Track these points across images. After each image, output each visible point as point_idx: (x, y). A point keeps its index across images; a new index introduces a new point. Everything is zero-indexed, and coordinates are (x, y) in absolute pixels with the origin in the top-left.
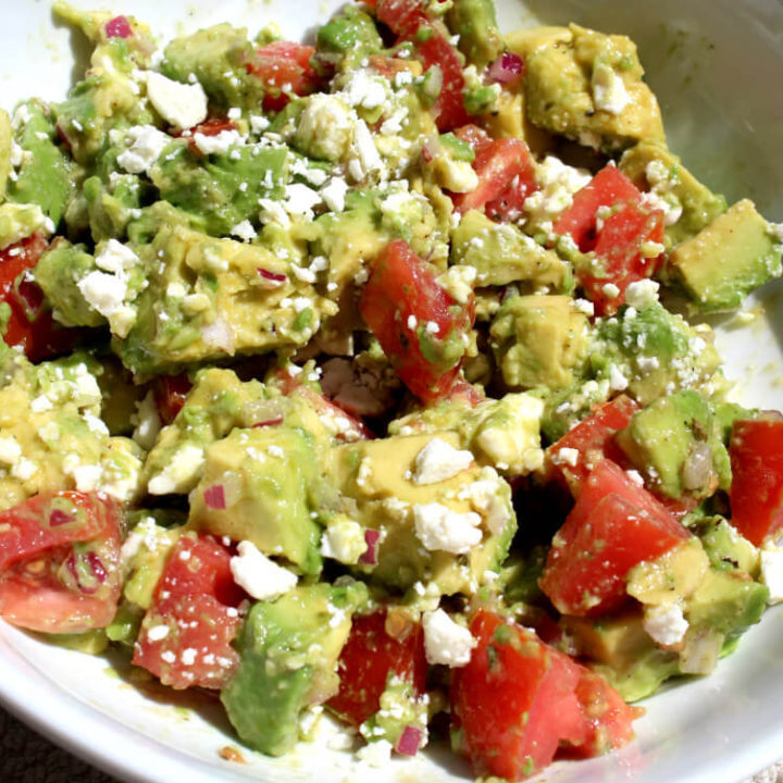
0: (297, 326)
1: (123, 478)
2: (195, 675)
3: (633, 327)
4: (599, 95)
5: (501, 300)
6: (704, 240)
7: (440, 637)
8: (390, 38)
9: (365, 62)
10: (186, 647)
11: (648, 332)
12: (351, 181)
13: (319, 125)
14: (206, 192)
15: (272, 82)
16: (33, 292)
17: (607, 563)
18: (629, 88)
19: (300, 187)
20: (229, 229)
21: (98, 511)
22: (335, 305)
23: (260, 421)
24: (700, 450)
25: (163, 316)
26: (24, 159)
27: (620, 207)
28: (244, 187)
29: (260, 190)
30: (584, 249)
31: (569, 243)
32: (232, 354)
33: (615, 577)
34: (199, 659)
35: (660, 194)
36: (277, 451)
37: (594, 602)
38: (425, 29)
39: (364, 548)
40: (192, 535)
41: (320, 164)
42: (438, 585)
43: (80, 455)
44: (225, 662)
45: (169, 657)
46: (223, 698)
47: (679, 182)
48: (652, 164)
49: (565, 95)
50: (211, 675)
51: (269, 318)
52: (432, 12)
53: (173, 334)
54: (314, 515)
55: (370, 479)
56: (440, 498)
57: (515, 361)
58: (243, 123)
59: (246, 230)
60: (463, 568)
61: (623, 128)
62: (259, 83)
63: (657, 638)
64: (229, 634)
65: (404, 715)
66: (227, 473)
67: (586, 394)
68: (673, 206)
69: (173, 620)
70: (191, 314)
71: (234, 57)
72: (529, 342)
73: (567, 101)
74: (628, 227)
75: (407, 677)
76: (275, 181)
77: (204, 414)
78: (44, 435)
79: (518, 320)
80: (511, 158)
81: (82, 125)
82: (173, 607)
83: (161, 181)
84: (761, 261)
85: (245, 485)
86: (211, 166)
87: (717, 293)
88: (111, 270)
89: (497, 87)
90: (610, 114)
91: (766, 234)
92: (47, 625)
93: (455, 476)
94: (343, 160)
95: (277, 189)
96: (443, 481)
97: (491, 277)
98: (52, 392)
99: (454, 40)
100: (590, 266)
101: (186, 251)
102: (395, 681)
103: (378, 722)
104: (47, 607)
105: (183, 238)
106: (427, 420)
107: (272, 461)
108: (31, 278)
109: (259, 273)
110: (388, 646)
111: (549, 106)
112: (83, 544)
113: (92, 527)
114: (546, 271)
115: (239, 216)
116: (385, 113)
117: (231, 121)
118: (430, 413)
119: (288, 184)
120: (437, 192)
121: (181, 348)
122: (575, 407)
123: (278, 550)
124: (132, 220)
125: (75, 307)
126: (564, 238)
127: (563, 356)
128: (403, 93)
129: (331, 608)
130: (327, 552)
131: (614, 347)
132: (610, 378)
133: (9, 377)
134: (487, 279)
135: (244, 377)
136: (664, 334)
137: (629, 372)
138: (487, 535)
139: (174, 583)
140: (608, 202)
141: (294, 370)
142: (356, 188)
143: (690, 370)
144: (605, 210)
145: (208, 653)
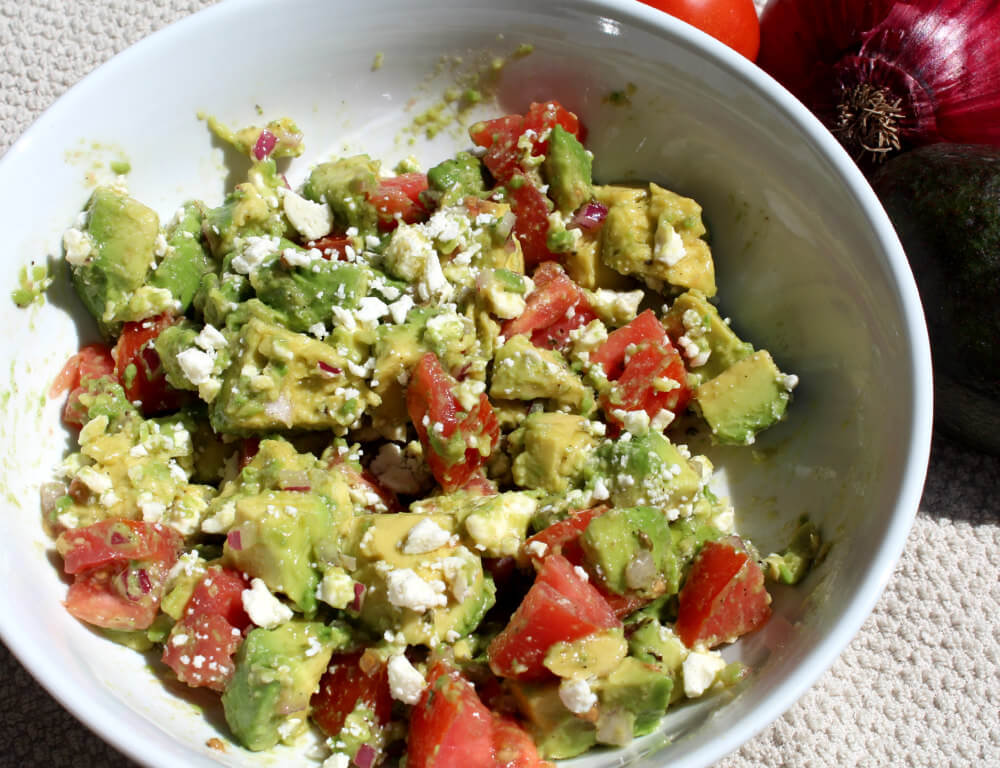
0: (343, 412)
1: (186, 516)
2: (202, 677)
3: (621, 448)
4: (657, 250)
5: (527, 413)
6: (721, 381)
7: (396, 677)
8: (489, 183)
9: (461, 201)
10: (198, 654)
11: (631, 454)
12: (418, 300)
13: (399, 252)
14: (290, 296)
15: (384, 209)
16: (152, 357)
17: (530, 638)
18: (687, 244)
19: (375, 299)
20: (307, 328)
21: (151, 539)
22: (379, 398)
23: (289, 486)
24: (642, 557)
25: (235, 390)
26: (167, 252)
27: (644, 346)
28: (320, 295)
29: (334, 300)
30: (611, 378)
31: (599, 372)
32: (290, 427)
33: (538, 651)
34: (206, 664)
35: (693, 338)
36: (292, 510)
37: (521, 669)
38: (517, 178)
39: (351, 597)
40: (218, 568)
41: (397, 283)
42: (405, 636)
43: (154, 494)
44: (224, 670)
45: (185, 660)
46: (223, 699)
47: (710, 330)
48: (688, 312)
49: (629, 245)
50: (213, 679)
51: (323, 402)
52: (526, 164)
53: (240, 405)
54: (314, 565)
55: (370, 544)
56: (416, 567)
57: (521, 465)
58: (359, 241)
59: (320, 330)
60: (426, 624)
61: (674, 278)
62: (372, 209)
63: (569, 707)
64: (230, 648)
65: (361, 734)
66: (247, 522)
67: (569, 500)
68: (702, 349)
69: (192, 632)
70: (256, 391)
71: (354, 187)
72: (533, 451)
73: (629, 250)
74: (648, 363)
75: (370, 705)
76: (347, 293)
77: (256, 475)
78: (132, 474)
79: (528, 432)
80: (557, 294)
81: (220, 230)
82: (195, 621)
83: (257, 284)
84: (767, 405)
85: (258, 533)
86: (296, 276)
87: (728, 427)
88: (204, 348)
89: (577, 233)
90: (666, 266)
91: (775, 382)
92: (99, 620)
93: (436, 551)
94: (416, 282)
95: (348, 299)
96: (425, 553)
97: (515, 392)
98: (148, 442)
99: (544, 189)
100: (610, 393)
101: (261, 340)
102: (361, 707)
103: (341, 737)
104: (103, 607)
105: (259, 330)
106: (439, 504)
107: (285, 517)
108: (152, 345)
109: (319, 365)
110: (361, 679)
111: (616, 252)
112: (137, 562)
113: (142, 550)
114: (566, 393)
115: (316, 318)
116: (460, 245)
117: (348, 238)
118: (442, 499)
119: (367, 296)
120: (485, 317)
121: (248, 417)
122: (556, 510)
123: (280, 588)
124: (230, 311)
125: (177, 373)
126: (595, 367)
127: (561, 466)
128: (479, 231)
129: (312, 641)
130: (319, 596)
131: (604, 464)
132: (593, 489)
133: (120, 427)
134: (512, 394)
135: (301, 450)
136: (642, 457)
137: (611, 486)
138: (452, 601)
139: (198, 603)
140: (637, 341)
141: (343, 449)
142: (420, 306)
143: (659, 490)
144: (632, 347)
145: (212, 661)
